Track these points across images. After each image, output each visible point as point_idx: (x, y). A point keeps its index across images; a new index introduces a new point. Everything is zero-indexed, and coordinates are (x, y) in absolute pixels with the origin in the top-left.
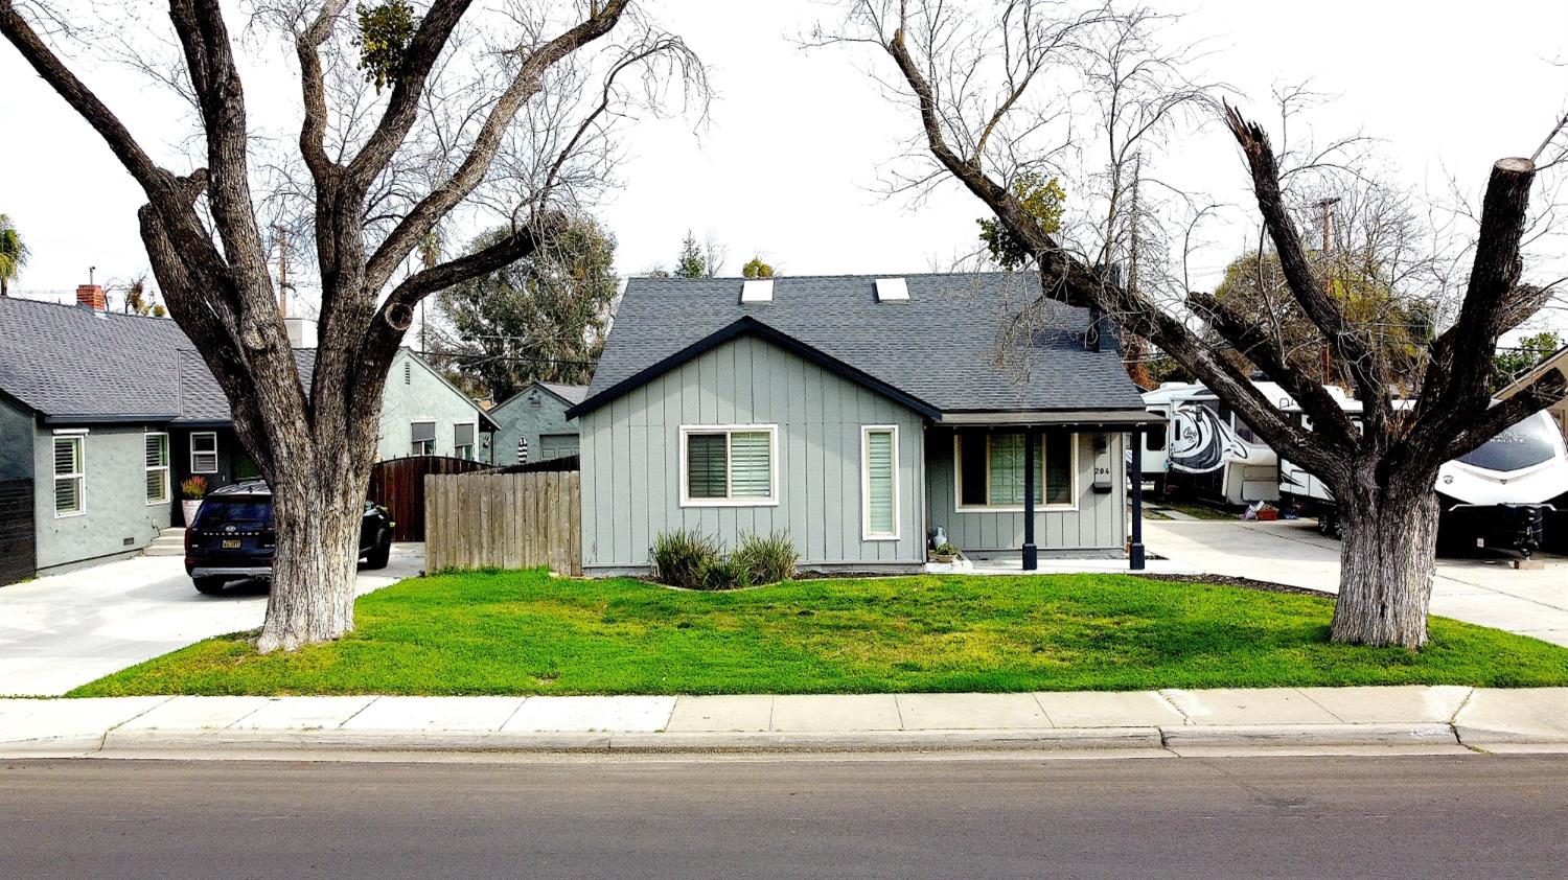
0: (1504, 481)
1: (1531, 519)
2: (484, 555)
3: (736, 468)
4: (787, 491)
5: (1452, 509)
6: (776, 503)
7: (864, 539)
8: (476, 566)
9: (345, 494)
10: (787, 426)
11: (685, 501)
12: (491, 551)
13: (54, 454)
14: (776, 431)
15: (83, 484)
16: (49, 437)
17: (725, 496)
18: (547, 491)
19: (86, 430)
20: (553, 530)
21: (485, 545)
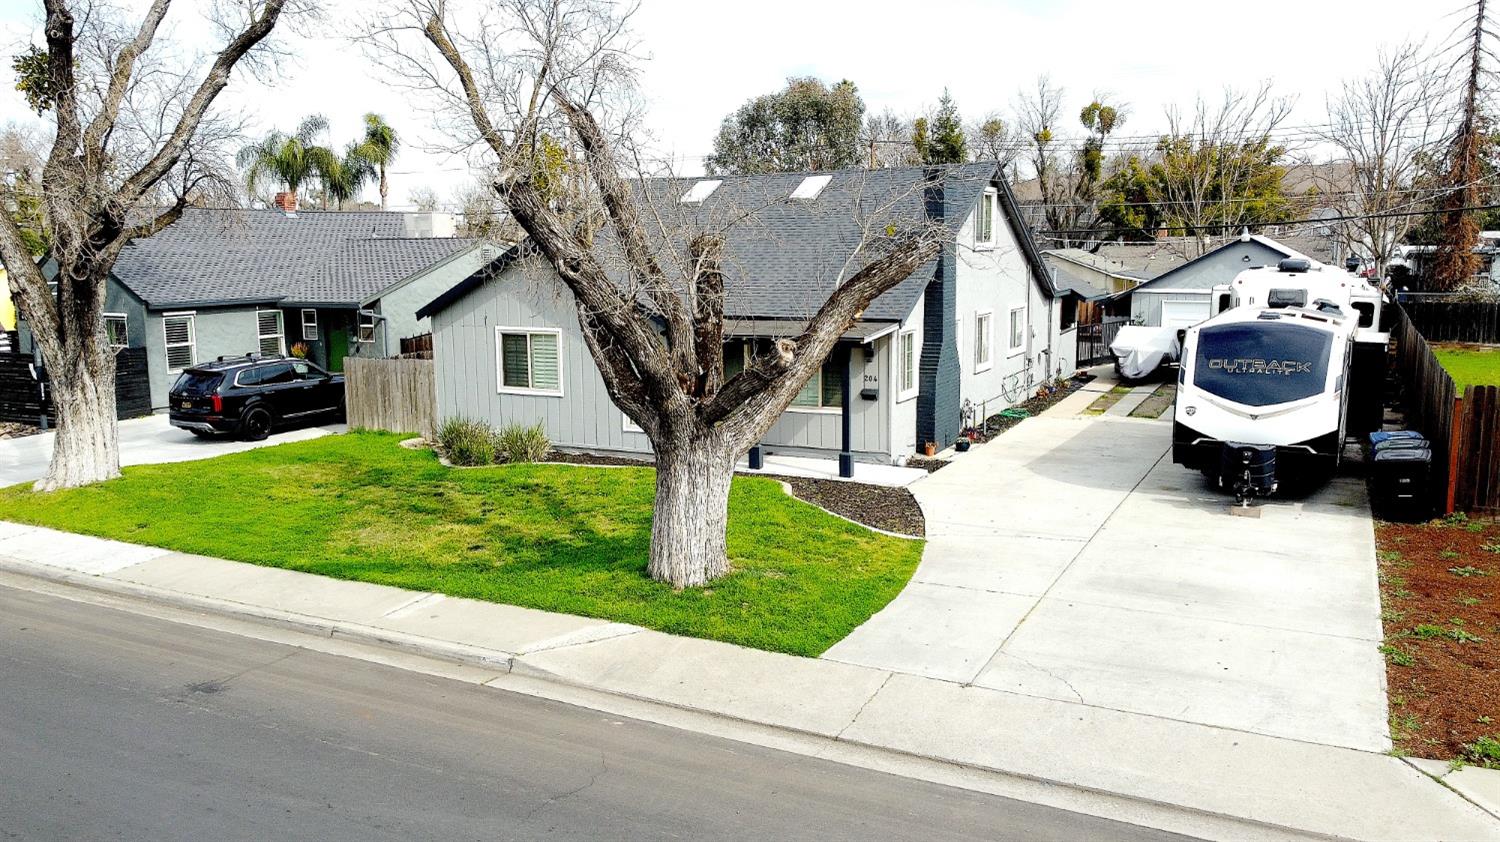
0: (1254, 417)
1: (1246, 462)
2: (380, 421)
3: (535, 362)
4: (570, 383)
5: (1195, 443)
6: (562, 395)
7: (625, 429)
8: (376, 429)
9: (83, 389)
10: (567, 329)
11: (502, 389)
12: (385, 418)
13: (165, 329)
14: (560, 333)
15: (194, 351)
16: (159, 319)
17: (528, 386)
18: (415, 374)
19: (194, 312)
20: (420, 405)
21: (381, 414)
